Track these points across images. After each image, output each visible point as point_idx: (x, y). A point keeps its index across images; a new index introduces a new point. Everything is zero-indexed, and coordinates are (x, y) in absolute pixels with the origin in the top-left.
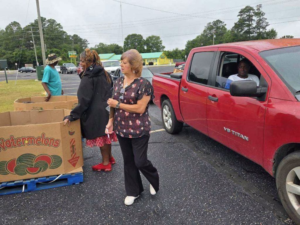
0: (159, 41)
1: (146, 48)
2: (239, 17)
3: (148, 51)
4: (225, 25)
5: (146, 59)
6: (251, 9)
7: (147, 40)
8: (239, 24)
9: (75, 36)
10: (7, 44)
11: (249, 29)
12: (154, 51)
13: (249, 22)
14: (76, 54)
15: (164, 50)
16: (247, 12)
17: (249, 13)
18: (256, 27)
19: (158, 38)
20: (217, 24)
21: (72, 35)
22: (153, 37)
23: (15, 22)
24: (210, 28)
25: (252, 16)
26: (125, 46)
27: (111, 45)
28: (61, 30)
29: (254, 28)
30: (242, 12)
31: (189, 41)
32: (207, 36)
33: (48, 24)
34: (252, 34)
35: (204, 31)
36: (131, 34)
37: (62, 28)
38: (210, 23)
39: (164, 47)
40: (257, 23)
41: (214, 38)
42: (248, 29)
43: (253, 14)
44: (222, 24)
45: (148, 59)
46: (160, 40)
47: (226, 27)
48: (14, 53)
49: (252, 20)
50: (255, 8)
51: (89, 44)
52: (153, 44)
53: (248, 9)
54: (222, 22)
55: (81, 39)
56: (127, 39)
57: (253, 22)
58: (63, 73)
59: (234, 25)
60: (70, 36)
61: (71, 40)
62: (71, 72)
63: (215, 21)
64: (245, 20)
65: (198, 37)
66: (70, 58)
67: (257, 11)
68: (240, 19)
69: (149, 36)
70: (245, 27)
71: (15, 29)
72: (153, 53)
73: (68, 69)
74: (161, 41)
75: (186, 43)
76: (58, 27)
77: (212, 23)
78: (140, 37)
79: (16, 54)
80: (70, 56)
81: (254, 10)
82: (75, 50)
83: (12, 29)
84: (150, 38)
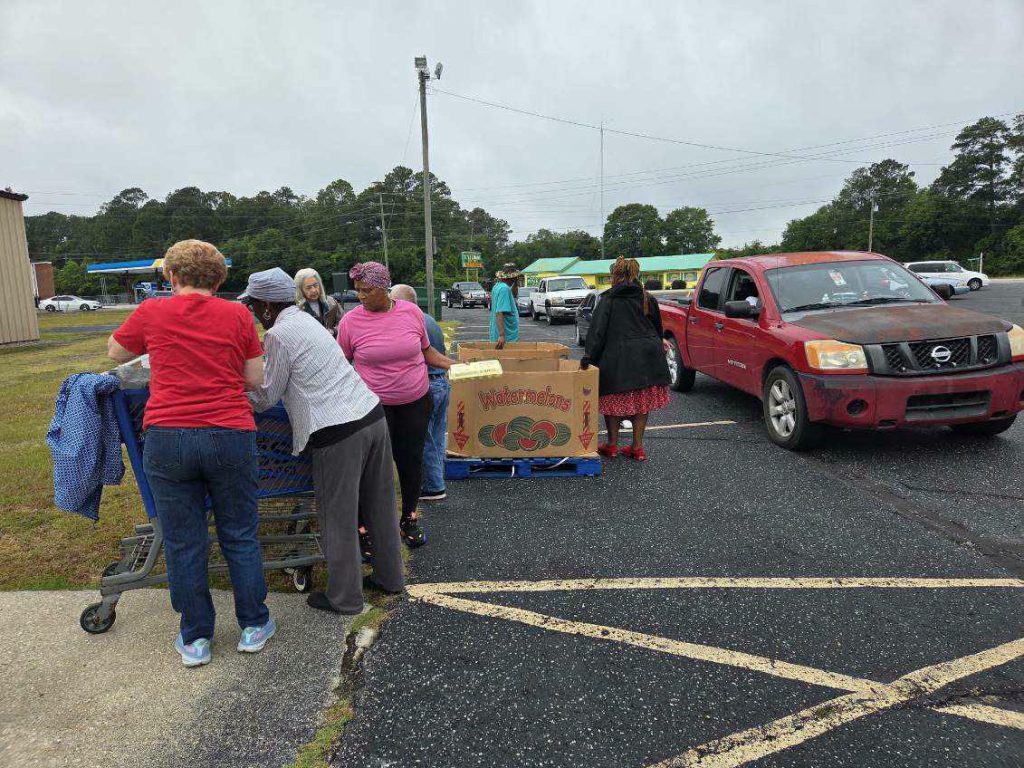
0: (705, 222)
1: (664, 241)
2: (958, 151)
3: (671, 251)
4: (912, 174)
5: (663, 271)
6: (1001, 126)
7: (671, 218)
8: (956, 173)
9: (478, 212)
10: (319, 235)
11: (992, 185)
12: (688, 252)
13: (991, 167)
14: (479, 258)
15: (718, 248)
16: (984, 137)
17: (989, 139)
18: (1013, 178)
19: (702, 214)
20: (886, 171)
21: (471, 210)
22: (687, 210)
23: (340, 181)
24: (861, 183)
25: (1001, 147)
26: (606, 236)
27: (570, 235)
28: (446, 197)
29: (1007, 182)
30: (968, 135)
31: (794, 222)
32: (850, 206)
33: (415, 185)
34: (999, 199)
35: (844, 193)
36: (624, 204)
37: (449, 193)
38: (862, 170)
39: (718, 240)
40: (1016, 168)
41: (875, 213)
42: (986, 186)
43: (1002, 141)
44: (902, 173)
45: (671, 272)
46: (708, 219)
47: (914, 179)
48: (333, 256)
49: (1000, 159)
50: (1011, 125)
51: (511, 231)
52: (685, 230)
53: (987, 127)
54: (901, 165)
55: (492, 220)
56: (612, 218)
57: (1003, 165)
58: (451, 307)
59: (939, 174)
60: (465, 213)
61: (467, 224)
62: (472, 305)
63: (879, 162)
64: (978, 160)
65: (822, 210)
66: (465, 269)
67: (1015, 133)
68: (961, 157)
69: (674, 210)
70: (976, 178)
71: (339, 198)
72: (685, 256)
73: (465, 295)
74: (709, 223)
75: (785, 228)
76: (438, 190)
77: (870, 169)
78: (650, 211)
79: (338, 259)
80: (464, 265)
81: (1007, 130)
82: (477, 248)
83: (332, 199)
84: (679, 215)
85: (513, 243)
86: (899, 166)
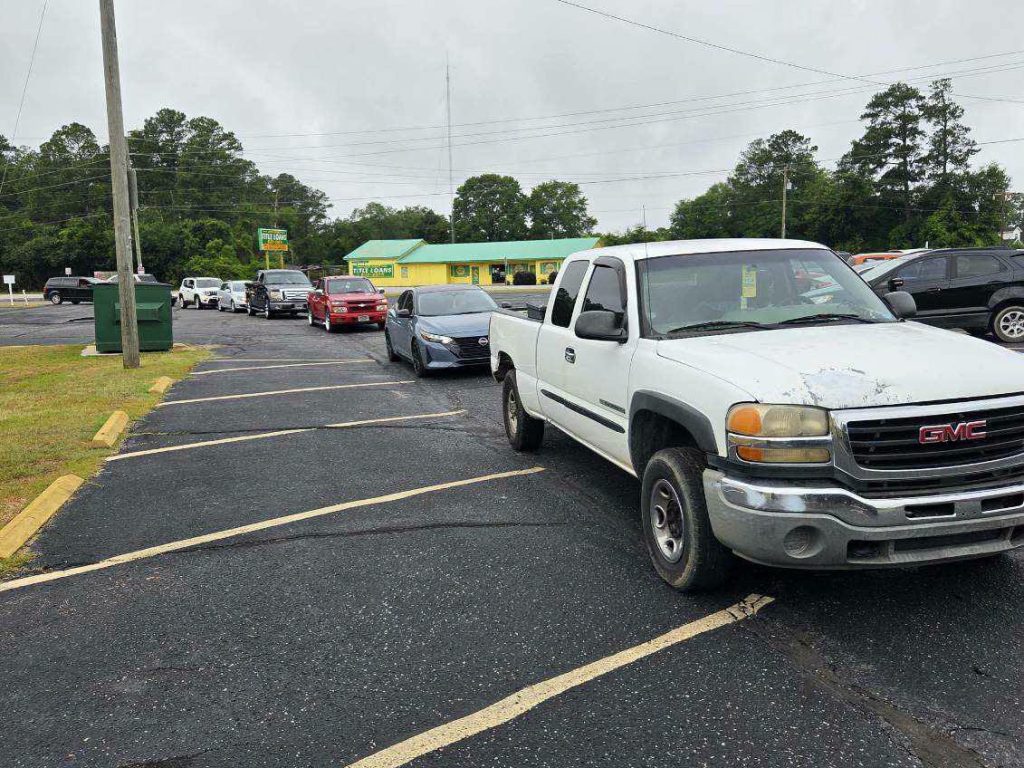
0: (577, 200)
1: (529, 223)
2: (868, 122)
3: (538, 234)
4: (815, 148)
5: (537, 260)
6: (911, 94)
7: (536, 195)
8: (868, 147)
9: (285, 179)
10: (41, 200)
11: (905, 164)
12: (558, 236)
13: (904, 141)
14: (284, 237)
15: (594, 232)
16: (896, 106)
17: (902, 109)
18: (930, 156)
19: (573, 189)
20: (787, 145)
21: (275, 175)
22: (557, 185)
23: (75, 125)
24: (759, 158)
25: (916, 119)
26: (456, 216)
27: (409, 211)
28: (237, 155)
29: (924, 160)
30: (880, 103)
31: (683, 203)
32: (746, 185)
33: (189, 136)
34: (914, 180)
35: (740, 169)
36: (478, 175)
37: (239, 148)
38: (759, 142)
39: (593, 222)
40: (934, 143)
42: (900, 164)
43: (916, 112)
44: (804, 147)
45: (545, 262)
46: (581, 197)
47: (816, 157)
48: (65, 232)
49: (915, 132)
50: (926, 92)
51: (330, 206)
52: (554, 209)
53: (900, 94)
54: (802, 138)
55: (304, 189)
56: (463, 191)
57: (918, 140)
59: (850, 148)
60: (266, 179)
61: (269, 192)
63: (779, 133)
64: (889, 133)
65: (714, 189)
66: (264, 253)
67: (931, 103)
68: (872, 130)
69: (541, 183)
70: (890, 155)
71: (74, 148)
72: (557, 241)
74: (582, 202)
75: (673, 210)
76: (224, 143)
77: (769, 141)
78: (510, 185)
79: (70, 236)
80: (262, 247)
81: (922, 98)
82: (282, 225)
83: (63, 149)
84: (547, 191)
85: (333, 219)
86: (799, 138)
